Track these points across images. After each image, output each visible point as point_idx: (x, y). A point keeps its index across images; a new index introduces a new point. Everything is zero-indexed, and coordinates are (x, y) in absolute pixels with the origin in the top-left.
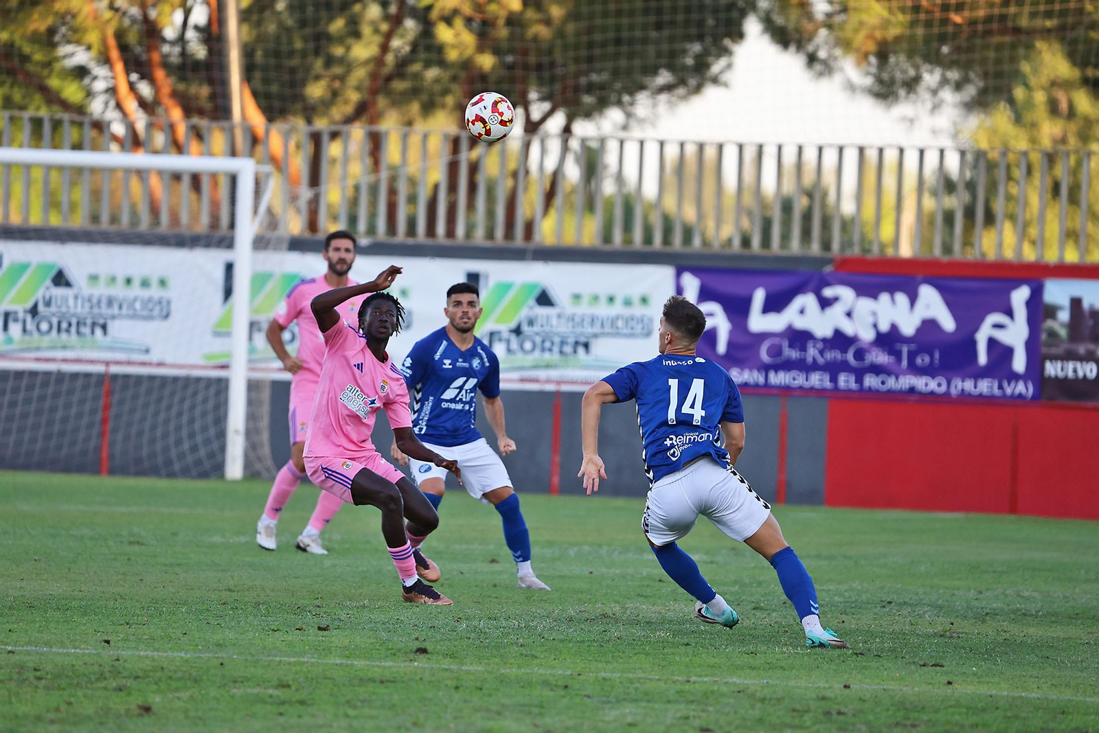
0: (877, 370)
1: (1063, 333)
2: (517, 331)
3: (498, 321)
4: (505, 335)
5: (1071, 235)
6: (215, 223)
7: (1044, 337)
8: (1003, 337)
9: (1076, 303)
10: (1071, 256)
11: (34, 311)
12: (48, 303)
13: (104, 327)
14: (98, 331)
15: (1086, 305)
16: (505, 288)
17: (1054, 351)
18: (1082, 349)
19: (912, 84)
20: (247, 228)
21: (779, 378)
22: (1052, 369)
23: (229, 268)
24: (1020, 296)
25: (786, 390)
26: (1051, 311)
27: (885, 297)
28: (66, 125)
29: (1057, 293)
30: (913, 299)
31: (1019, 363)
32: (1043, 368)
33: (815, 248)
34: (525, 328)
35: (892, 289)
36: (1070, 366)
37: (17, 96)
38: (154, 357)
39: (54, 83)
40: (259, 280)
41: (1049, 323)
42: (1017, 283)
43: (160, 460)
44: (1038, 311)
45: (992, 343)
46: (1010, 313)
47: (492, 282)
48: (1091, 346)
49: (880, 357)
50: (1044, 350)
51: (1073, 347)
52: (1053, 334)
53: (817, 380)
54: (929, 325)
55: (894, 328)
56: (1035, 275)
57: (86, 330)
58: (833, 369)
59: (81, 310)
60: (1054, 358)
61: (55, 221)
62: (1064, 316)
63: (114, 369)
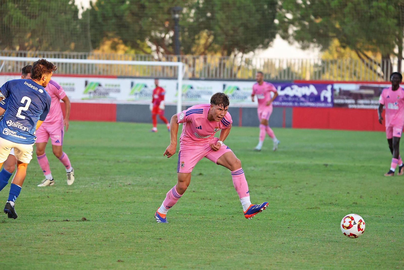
0: (302, 102)
1: (338, 94)
2: (233, 95)
5: (339, 75)
6: (175, 75)
7: (334, 95)
8: (326, 95)
9: (340, 88)
10: (339, 79)
15: (342, 89)
16: (230, 87)
17: (336, 98)
18: (341, 97)
19: (308, 47)
20: (181, 76)
21: (284, 104)
22: (336, 101)
23: (177, 84)
24: (329, 87)
25: (285, 106)
26: (335, 90)
28: (147, 57)
29: (337, 87)
30: (309, 88)
31: (329, 100)
32: (334, 101)
33: (290, 79)
34: (235, 94)
35: (305, 86)
36: (339, 100)
40: (183, 86)
41: (335, 93)
42: (328, 84)
44: (333, 90)
45: (324, 96)
46: (327, 90)
48: (343, 96)
49: (303, 99)
50: (334, 97)
51: (339, 96)
52: (336, 95)
53: (291, 104)
54: (312, 94)
56: (332, 83)
58: (294, 102)
62: (338, 91)
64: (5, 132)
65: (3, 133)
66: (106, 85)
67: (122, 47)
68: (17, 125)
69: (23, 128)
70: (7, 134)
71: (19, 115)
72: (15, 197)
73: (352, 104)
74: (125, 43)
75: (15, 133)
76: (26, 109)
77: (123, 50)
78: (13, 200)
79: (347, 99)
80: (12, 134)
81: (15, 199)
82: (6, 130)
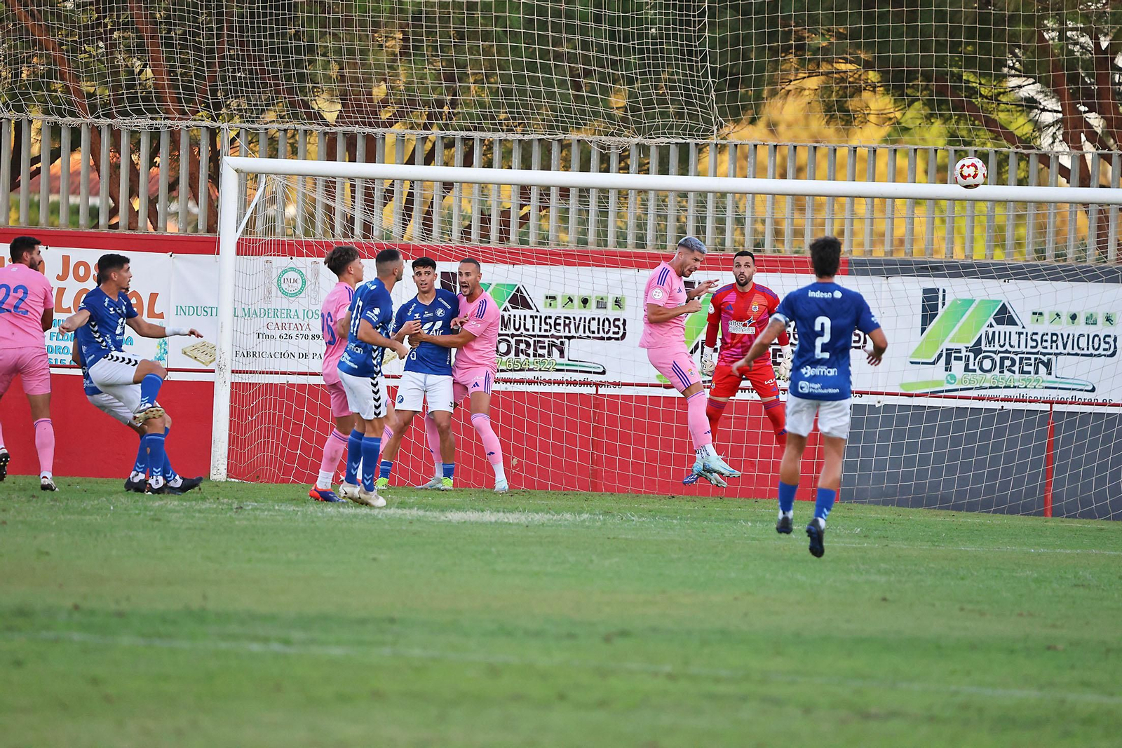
11: (976, 350)
12: (991, 341)
13: (1048, 365)
14: (1042, 370)
28: (1013, 160)
37: (963, 132)
38: (1099, 396)
39: (1002, 117)
57: (1030, 369)
61: (999, 256)
63: (1056, 407)
64: (802, 388)
65: (800, 390)
67: (879, 102)
68: (821, 370)
69: (829, 372)
70: (807, 391)
71: (819, 354)
72: (825, 510)
74: (897, 85)
75: (819, 386)
76: (826, 338)
77: (884, 118)
78: (823, 515)
80: (813, 388)
81: (826, 515)
82: (803, 385)
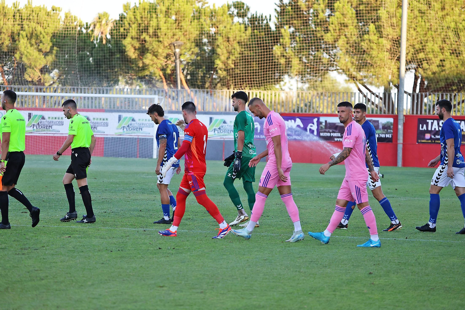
1: (324, 127)
2: (220, 128)
3: (216, 127)
4: (217, 129)
7: (320, 128)
8: (312, 128)
9: (326, 121)
13: (141, 129)
14: (140, 130)
15: (328, 122)
16: (217, 120)
17: (322, 131)
18: (327, 130)
22: (322, 134)
24: (315, 120)
26: (321, 123)
27: (290, 121)
29: (322, 119)
30: (295, 121)
32: (320, 134)
34: (221, 128)
35: (291, 119)
36: (325, 134)
41: (321, 125)
42: (315, 117)
43: (149, 154)
44: (319, 123)
45: (310, 129)
46: (313, 124)
47: (215, 119)
48: (329, 130)
50: (320, 131)
51: (325, 130)
52: (322, 127)
55: (291, 126)
56: (318, 116)
57: (138, 130)
59: (137, 126)
60: (322, 132)
62: (324, 124)
66: (94, 119)
73: (338, 137)
79: (333, 132)
